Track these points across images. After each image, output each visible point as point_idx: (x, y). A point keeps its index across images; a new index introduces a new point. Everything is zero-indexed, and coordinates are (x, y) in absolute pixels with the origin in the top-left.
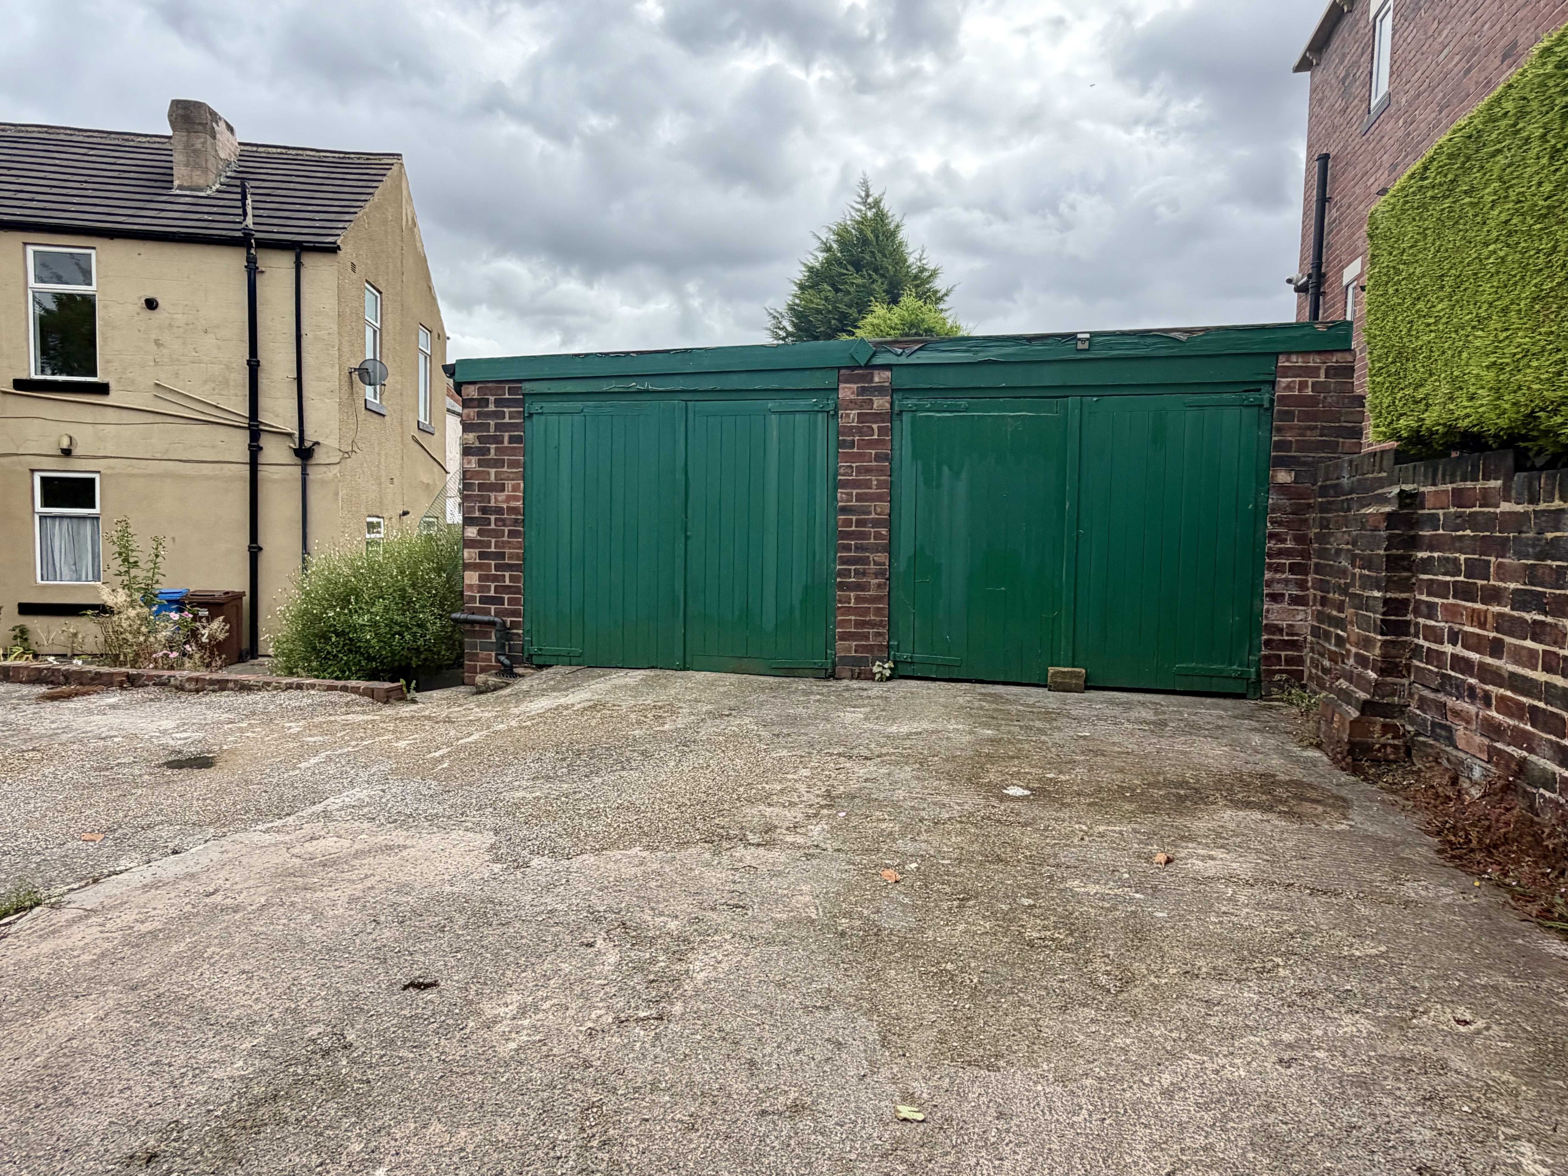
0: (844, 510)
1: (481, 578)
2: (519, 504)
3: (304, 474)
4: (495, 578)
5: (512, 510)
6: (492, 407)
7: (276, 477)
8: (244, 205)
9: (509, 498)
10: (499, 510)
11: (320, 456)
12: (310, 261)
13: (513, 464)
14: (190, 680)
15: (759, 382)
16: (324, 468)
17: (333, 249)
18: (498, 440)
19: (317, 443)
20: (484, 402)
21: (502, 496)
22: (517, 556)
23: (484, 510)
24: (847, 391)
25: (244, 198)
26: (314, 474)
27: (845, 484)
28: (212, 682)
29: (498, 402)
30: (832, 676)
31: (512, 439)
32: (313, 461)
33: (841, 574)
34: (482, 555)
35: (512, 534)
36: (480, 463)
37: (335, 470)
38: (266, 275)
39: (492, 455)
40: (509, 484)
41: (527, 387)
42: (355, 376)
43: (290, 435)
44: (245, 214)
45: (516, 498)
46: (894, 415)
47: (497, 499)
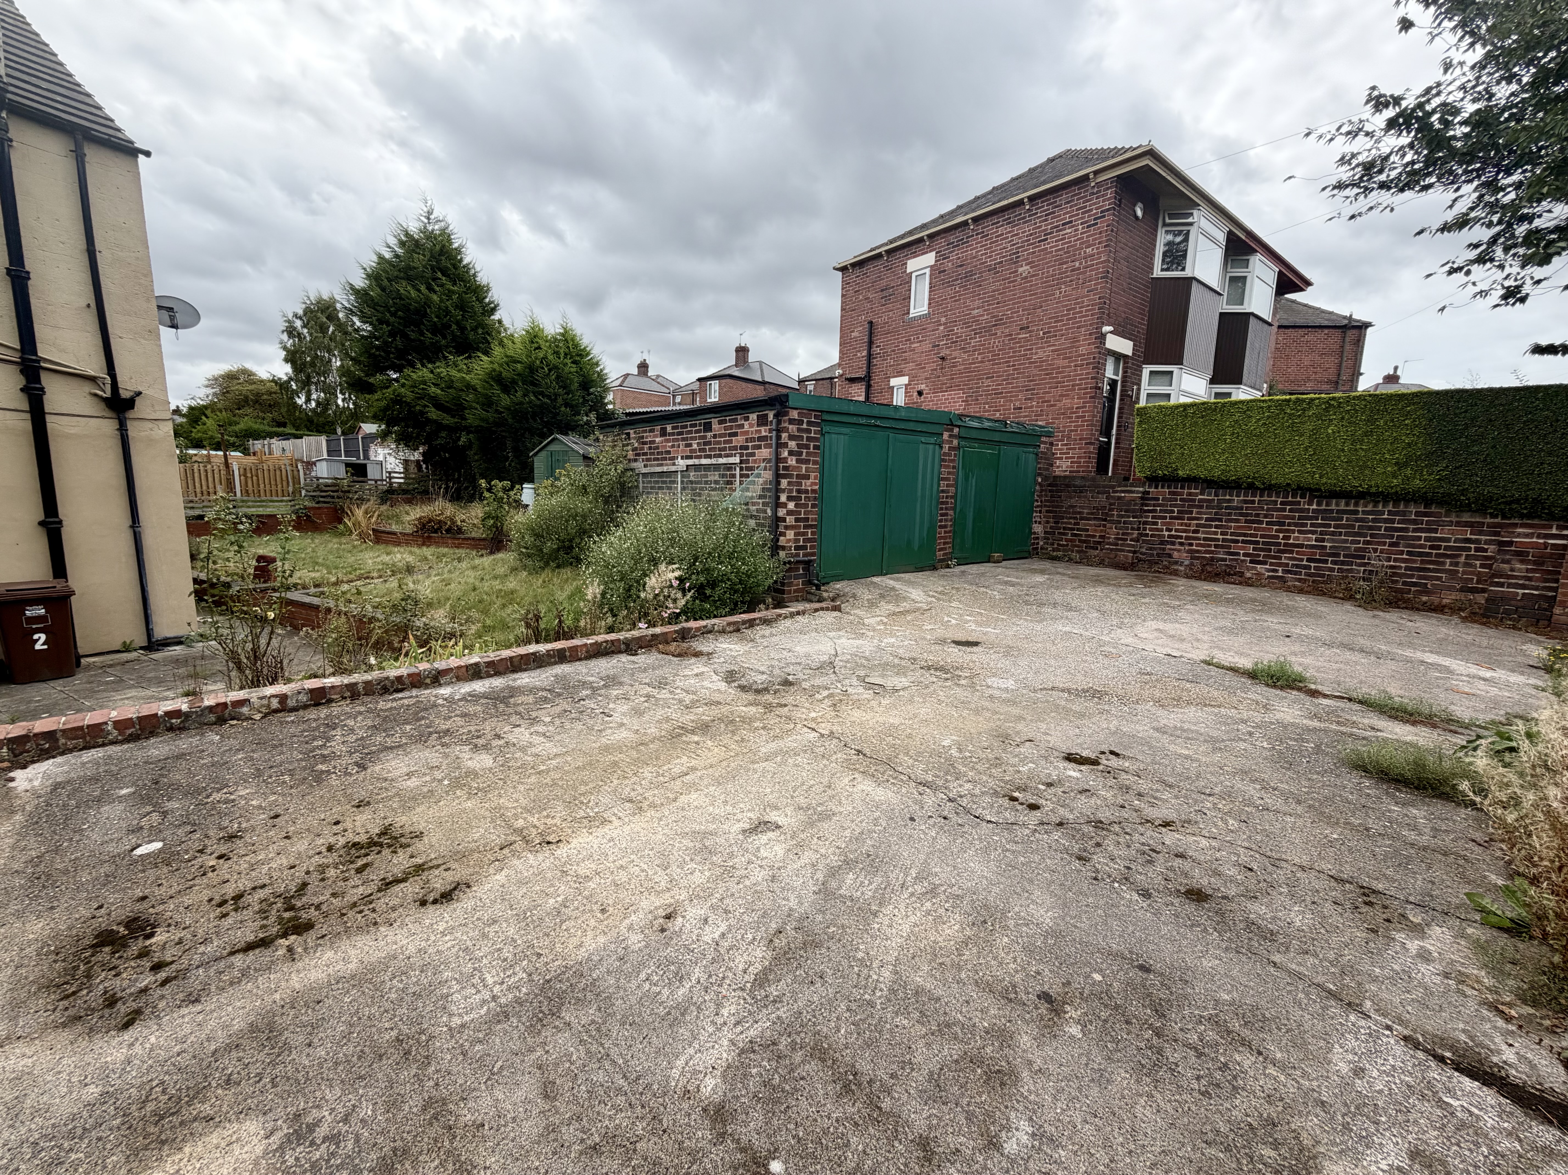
0: (943, 491)
1: (795, 535)
2: (817, 487)
3: (123, 430)
4: (804, 534)
5: (813, 491)
6: (805, 426)
7: (73, 431)
9: (813, 484)
10: (806, 492)
11: (142, 409)
13: (815, 463)
15: (920, 428)
16: (150, 425)
17: (135, 152)
18: (807, 447)
19: (139, 394)
20: (800, 422)
21: (809, 482)
22: (815, 520)
23: (799, 491)
24: (946, 436)
27: (943, 479)
29: (809, 423)
30: (934, 568)
31: (815, 447)
32: (135, 415)
33: (941, 521)
34: (797, 520)
35: (813, 506)
36: (798, 461)
37: (167, 427)
39: (804, 456)
40: (812, 475)
41: (826, 417)
43: (92, 379)
45: (815, 484)
46: (958, 448)
47: (806, 484)
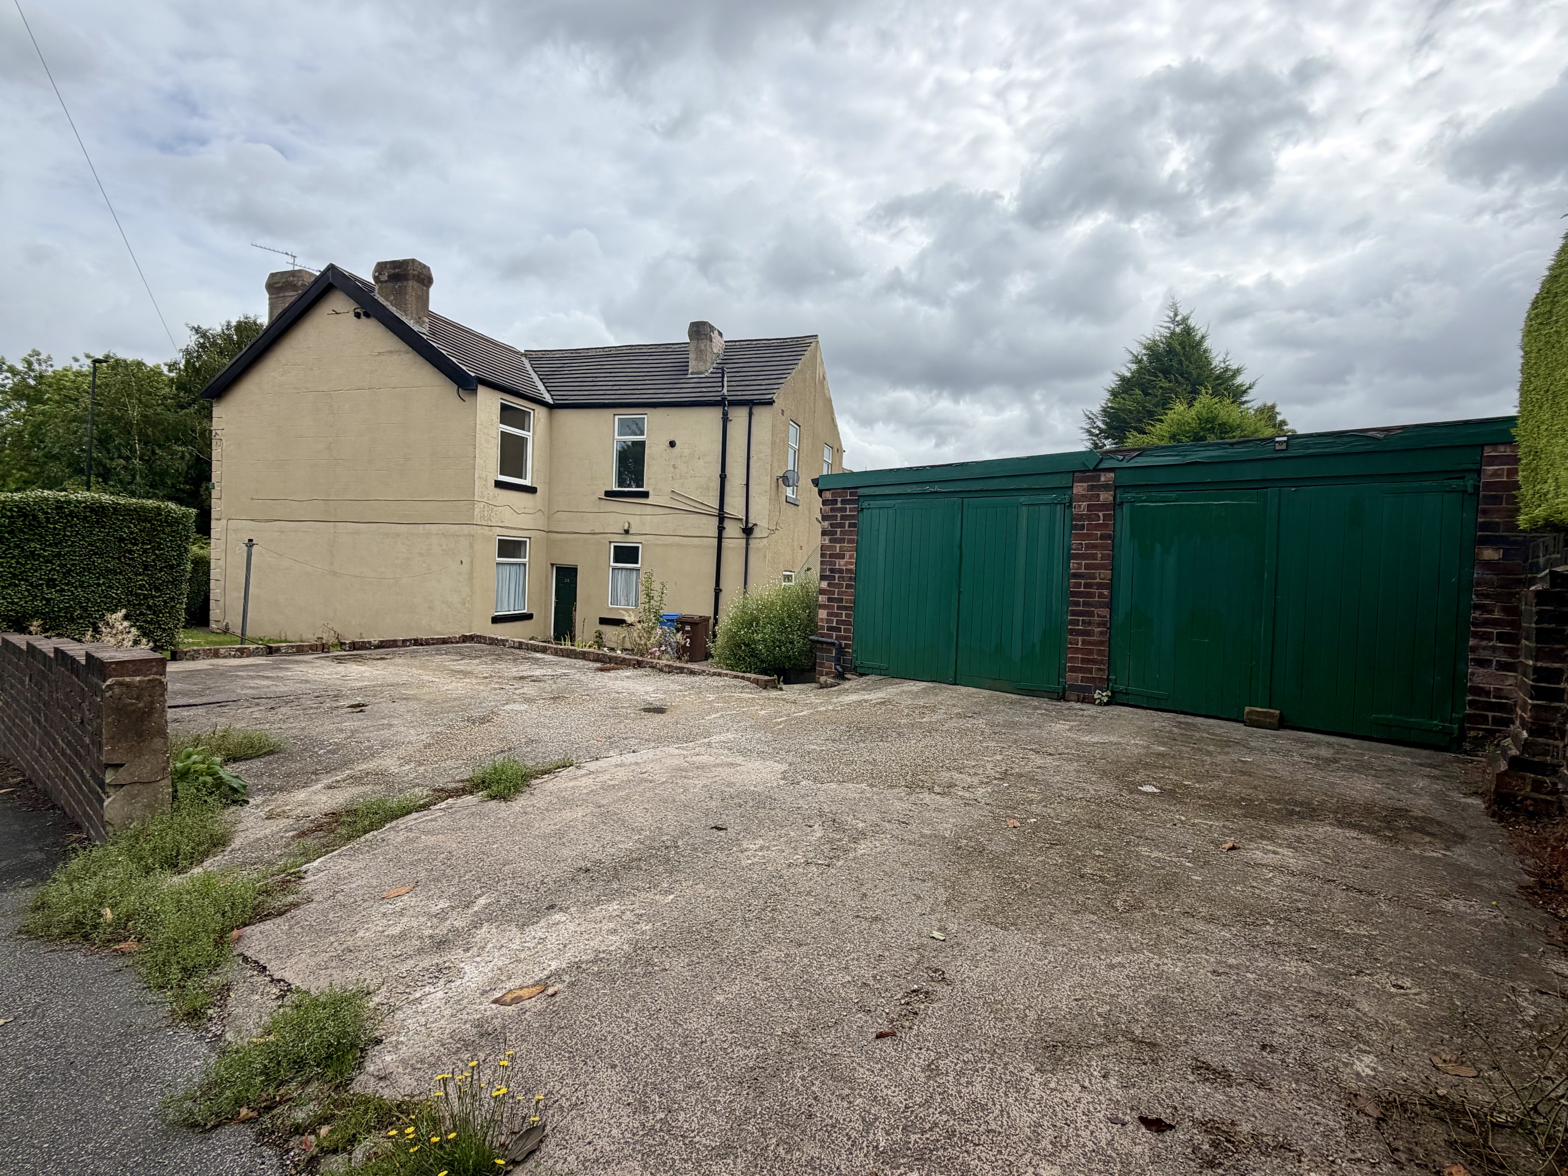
0: (1075, 576)
1: (828, 615)
2: (853, 567)
3: (747, 544)
4: (837, 615)
5: (848, 571)
6: (839, 505)
7: (731, 546)
8: (722, 381)
9: (847, 563)
10: (840, 571)
11: (757, 533)
12: (758, 411)
13: (850, 541)
14: (666, 666)
15: (1013, 484)
16: (758, 540)
17: (770, 403)
18: (842, 526)
19: (755, 525)
20: (835, 502)
21: (843, 562)
22: (850, 601)
23: (832, 570)
24: (1079, 488)
25: (723, 377)
26: (753, 543)
27: (1077, 557)
28: (677, 668)
29: (843, 502)
30: (1062, 698)
31: (850, 526)
32: (753, 536)
33: (1072, 622)
34: (830, 600)
35: (848, 586)
36: (831, 541)
37: (765, 541)
38: (732, 422)
39: (838, 536)
40: (847, 554)
41: (861, 491)
42: (780, 481)
43: (741, 520)
44: (723, 386)
45: (851, 563)
46: (1116, 505)
47: (840, 564)
